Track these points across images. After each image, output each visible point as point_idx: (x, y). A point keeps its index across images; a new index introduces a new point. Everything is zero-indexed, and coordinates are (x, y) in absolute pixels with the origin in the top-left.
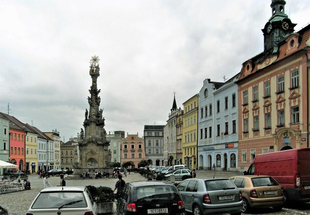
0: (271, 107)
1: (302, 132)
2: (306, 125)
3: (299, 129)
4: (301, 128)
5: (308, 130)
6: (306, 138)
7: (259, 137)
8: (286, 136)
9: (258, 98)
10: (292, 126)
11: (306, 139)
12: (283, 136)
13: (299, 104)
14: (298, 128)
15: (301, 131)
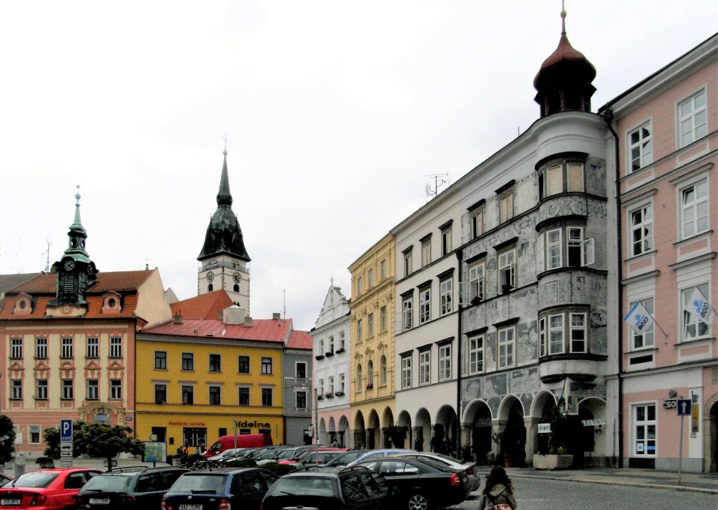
0: (73, 372)
1: (127, 411)
2: (133, 403)
3: (122, 406)
4: (125, 405)
5: (135, 409)
6: (133, 417)
7: (48, 408)
8: (101, 412)
9: (46, 355)
10: (111, 402)
11: (133, 419)
12: (97, 412)
13: (122, 378)
14: (120, 404)
15: (125, 409)
